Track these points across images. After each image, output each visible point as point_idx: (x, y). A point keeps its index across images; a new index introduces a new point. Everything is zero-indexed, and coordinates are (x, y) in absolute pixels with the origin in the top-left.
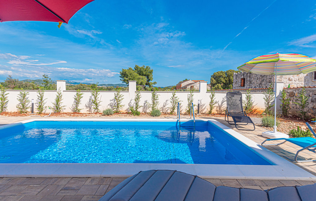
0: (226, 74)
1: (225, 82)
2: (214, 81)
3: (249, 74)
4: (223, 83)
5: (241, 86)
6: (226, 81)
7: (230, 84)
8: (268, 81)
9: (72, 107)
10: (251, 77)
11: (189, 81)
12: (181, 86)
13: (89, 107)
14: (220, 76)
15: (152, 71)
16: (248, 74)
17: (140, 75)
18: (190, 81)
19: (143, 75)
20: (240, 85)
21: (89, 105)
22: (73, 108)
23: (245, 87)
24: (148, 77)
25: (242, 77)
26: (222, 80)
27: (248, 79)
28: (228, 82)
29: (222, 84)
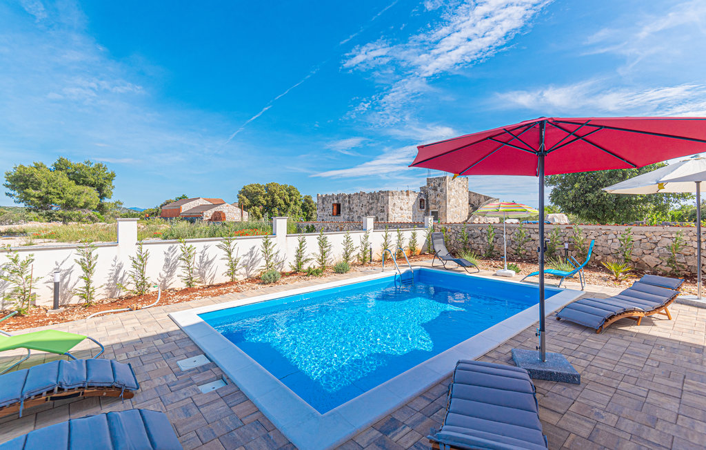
0: (267, 188)
1: (265, 203)
2: (247, 202)
3: (347, 199)
4: (262, 205)
5: (333, 215)
6: (267, 201)
7: (273, 207)
8: (379, 209)
9: (159, 279)
10: (351, 202)
11: (197, 201)
12: (180, 210)
13: (199, 273)
14: (257, 193)
15: (113, 175)
16: (345, 197)
17: (77, 183)
18: (201, 199)
19: (85, 183)
20: (331, 214)
21: (199, 270)
22: (162, 280)
23: (342, 216)
24: (100, 189)
25: (336, 202)
26: (261, 200)
27: (347, 205)
28: (270, 203)
29: (261, 208)
